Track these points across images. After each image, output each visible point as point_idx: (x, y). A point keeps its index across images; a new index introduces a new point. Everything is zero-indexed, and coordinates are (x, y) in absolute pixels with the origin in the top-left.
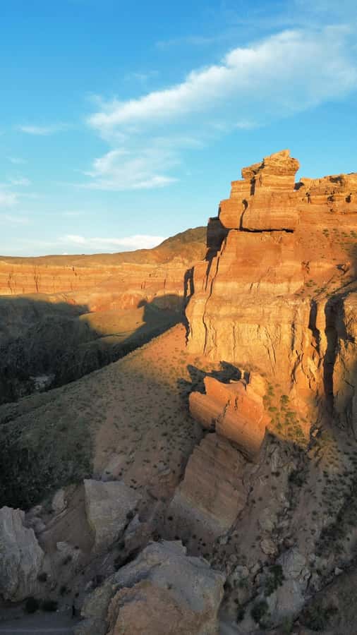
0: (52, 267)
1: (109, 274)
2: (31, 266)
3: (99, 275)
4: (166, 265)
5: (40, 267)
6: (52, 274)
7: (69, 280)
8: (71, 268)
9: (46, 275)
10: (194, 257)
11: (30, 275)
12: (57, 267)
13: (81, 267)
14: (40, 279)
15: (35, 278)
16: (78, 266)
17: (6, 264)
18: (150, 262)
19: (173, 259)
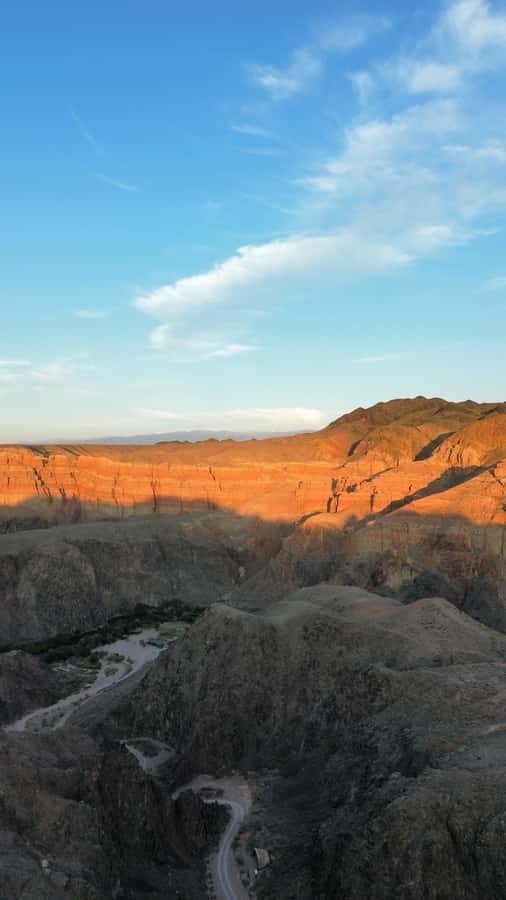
0: (179, 468)
1: (267, 480)
2: (147, 466)
3: (251, 482)
4: (355, 463)
5: (160, 467)
6: (179, 478)
7: (204, 488)
8: (207, 469)
9: (168, 480)
10: (402, 451)
11: (146, 479)
12: (186, 468)
13: (220, 466)
14: (160, 486)
15: (152, 483)
16: (215, 464)
17: (111, 462)
18: (324, 456)
19: (366, 453)
